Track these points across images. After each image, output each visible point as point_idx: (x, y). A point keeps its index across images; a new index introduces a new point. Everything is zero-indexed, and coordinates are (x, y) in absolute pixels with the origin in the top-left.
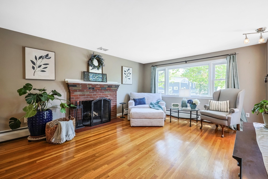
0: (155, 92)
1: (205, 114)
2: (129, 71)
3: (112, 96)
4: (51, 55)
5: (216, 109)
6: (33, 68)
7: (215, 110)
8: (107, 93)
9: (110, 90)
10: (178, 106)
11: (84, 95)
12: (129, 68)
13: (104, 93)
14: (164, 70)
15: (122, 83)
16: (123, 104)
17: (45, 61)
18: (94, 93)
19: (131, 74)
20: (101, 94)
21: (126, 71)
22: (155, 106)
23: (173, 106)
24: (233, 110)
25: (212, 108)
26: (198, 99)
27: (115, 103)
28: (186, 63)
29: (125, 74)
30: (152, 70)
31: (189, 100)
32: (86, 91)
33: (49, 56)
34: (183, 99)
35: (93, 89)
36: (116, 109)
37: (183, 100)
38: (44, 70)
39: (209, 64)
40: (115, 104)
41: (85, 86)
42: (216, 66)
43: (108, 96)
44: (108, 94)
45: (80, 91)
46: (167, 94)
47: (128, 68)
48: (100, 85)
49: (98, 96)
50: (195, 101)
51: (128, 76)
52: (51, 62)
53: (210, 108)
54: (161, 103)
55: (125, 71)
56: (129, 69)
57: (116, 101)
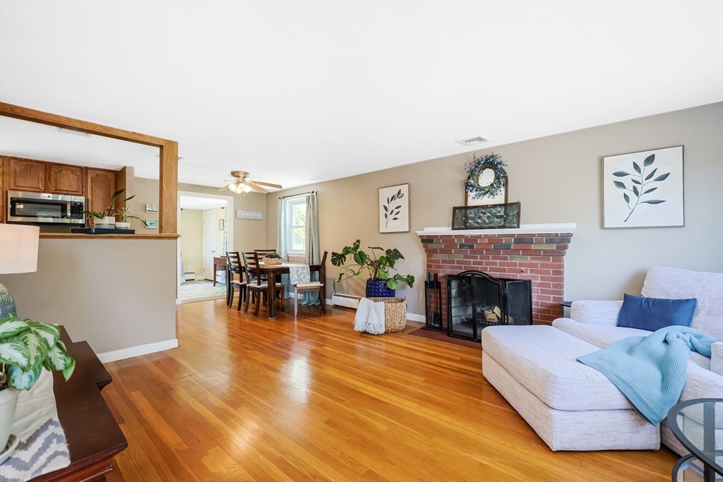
2: (648, 169)
3: (537, 272)
4: (405, 189)
6: (386, 216)
8: (517, 260)
9: (527, 252)
11: (453, 262)
12: (651, 153)
13: (506, 259)
15: (602, 226)
17: (397, 202)
18: (476, 258)
20: (498, 261)
21: (631, 170)
27: (552, 296)
29: (620, 185)
32: (455, 251)
33: (402, 193)
35: (471, 247)
38: (396, 216)
41: (450, 240)
43: (523, 269)
44: (521, 265)
45: (442, 251)
47: (640, 159)
48: (486, 236)
49: (488, 267)
51: (642, 191)
52: (404, 202)
55: (620, 174)
56: (650, 160)
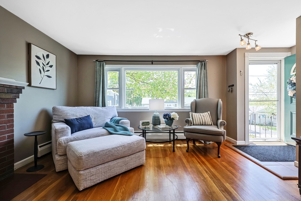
0: (104, 105)
1: (194, 131)
2: (47, 60)
5: (200, 122)
7: (199, 124)
10: (149, 125)
12: (48, 53)
14: (119, 70)
15: (30, 85)
16: (36, 136)
19: (54, 67)
21: (42, 57)
22: (118, 130)
23: (143, 126)
24: (224, 123)
25: (196, 122)
26: (176, 112)
28: (152, 63)
29: (38, 63)
30: (98, 67)
31: (166, 115)
34: (155, 113)
36: (13, 151)
37: (155, 115)
39: (179, 69)
40: (6, 140)
42: (186, 72)
46: (123, 108)
47: (45, 53)
50: (173, 115)
51: (45, 70)
53: (193, 123)
54: (122, 123)
55: (38, 57)
56: (48, 56)
57: (12, 131)
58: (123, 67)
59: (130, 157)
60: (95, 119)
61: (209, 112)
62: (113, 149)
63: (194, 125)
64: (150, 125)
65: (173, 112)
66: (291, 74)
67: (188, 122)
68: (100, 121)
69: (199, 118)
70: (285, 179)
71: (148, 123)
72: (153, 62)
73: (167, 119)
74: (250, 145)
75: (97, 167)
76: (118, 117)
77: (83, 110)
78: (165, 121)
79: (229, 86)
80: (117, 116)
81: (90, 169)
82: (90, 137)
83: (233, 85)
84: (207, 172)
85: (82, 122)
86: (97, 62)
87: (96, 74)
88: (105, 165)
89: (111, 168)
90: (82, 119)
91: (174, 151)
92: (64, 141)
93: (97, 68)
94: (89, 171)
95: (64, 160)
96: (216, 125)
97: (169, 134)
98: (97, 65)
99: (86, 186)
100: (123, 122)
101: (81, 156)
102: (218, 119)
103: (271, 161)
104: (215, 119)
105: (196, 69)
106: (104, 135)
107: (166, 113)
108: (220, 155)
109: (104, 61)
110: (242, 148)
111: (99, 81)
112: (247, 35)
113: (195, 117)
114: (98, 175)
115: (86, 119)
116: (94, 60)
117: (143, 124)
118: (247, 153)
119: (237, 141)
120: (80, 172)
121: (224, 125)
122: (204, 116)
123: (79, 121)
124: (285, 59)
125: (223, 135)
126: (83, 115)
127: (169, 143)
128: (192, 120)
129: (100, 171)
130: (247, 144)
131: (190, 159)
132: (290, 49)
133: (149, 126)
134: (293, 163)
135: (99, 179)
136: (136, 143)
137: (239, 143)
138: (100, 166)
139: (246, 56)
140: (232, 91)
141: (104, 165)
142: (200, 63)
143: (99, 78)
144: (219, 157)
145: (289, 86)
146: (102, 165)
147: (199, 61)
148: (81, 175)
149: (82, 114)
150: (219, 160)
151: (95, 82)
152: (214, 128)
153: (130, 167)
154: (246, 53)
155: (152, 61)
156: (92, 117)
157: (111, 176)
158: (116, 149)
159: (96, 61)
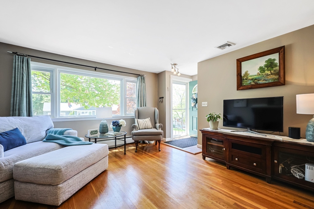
5: (144, 127)
7: (143, 128)
14: (51, 71)
22: (69, 141)
24: (161, 125)
25: (141, 127)
26: (124, 119)
28: (95, 70)
34: (102, 121)
37: (102, 123)
39: (122, 79)
42: (128, 83)
46: (58, 117)
53: (139, 128)
54: (70, 134)
58: (58, 68)
59: (98, 163)
60: (25, 132)
61: (149, 118)
62: (86, 157)
63: (139, 129)
64: (98, 133)
65: (121, 119)
66: (193, 93)
67: (134, 127)
68: (33, 134)
69: (143, 123)
70: (196, 154)
71: (96, 132)
72: (97, 69)
73: (116, 126)
74: (173, 140)
75: (73, 177)
76: (54, 128)
77: (5, 121)
78: (113, 129)
79: (160, 98)
80: (53, 126)
81: (67, 181)
82: (39, 153)
83: (163, 98)
84: (157, 161)
85: (11, 138)
86: (17, 56)
87: (14, 71)
88: (80, 174)
89: (85, 176)
90: (8, 133)
91: (125, 154)
92: (4, 163)
93: (17, 64)
94: (67, 183)
95: (4, 188)
96: (155, 127)
97: (114, 140)
98: (17, 60)
99: (64, 199)
100: (71, 132)
101: (60, 168)
102: (155, 123)
103: (187, 147)
104: (154, 124)
105: (136, 81)
106: (55, 149)
107: (115, 121)
108: (160, 150)
109: (28, 56)
110: (170, 142)
111: (21, 82)
112: (174, 64)
113: (140, 123)
114: (75, 185)
115: (16, 133)
116: (8, 52)
117: (92, 133)
118: (174, 145)
119: (166, 139)
120: (58, 186)
121: (161, 127)
122: (146, 122)
123: (6, 137)
124: (190, 82)
125: (161, 135)
126: (7, 129)
127: (114, 149)
128: (137, 125)
129: (77, 181)
130: (171, 140)
131: (141, 157)
132: (192, 77)
133: (97, 135)
134: (196, 146)
135: (75, 189)
136: (102, 149)
137: (167, 139)
138: (76, 177)
139: (171, 77)
140: (162, 102)
141: (78, 174)
142: (140, 77)
143: (21, 77)
144: (160, 151)
145: (192, 100)
146: (77, 175)
147: (139, 75)
148: (60, 188)
149: (4, 128)
150: (160, 152)
151: (12, 82)
152: (154, 130)
153: (98, 173)
154: (171, 75)
155: (96, 67)
156: (22, 130)
157: (84, 185)
158: (88, 157)
159: (13, 53)
